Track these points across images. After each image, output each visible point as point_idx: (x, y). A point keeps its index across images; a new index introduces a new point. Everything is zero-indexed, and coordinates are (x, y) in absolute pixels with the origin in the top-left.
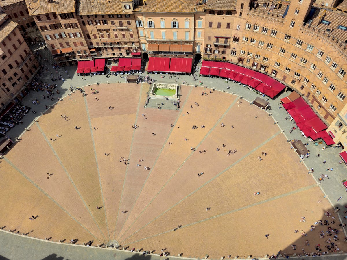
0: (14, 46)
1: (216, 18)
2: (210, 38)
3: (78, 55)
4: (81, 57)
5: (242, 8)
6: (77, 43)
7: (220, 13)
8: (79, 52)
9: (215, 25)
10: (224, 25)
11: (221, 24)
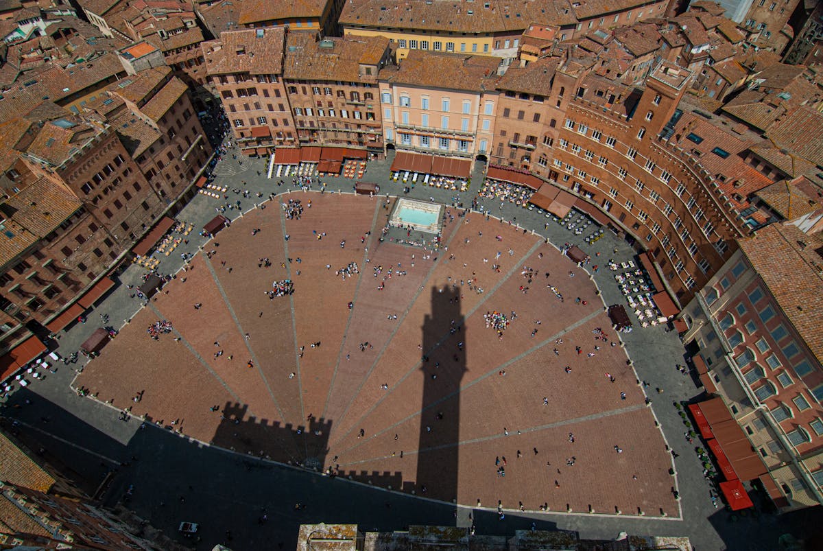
0: (178, 122)
1: (516, 104)
2: (503, 133)
3: (277, 139)
4: (281, 143)
5: (562, 94)
6: (278, 121)
7: (525, 96)
8: (279, 135)
9: (514, 114)
10: (529, 116)
11: (525, 114)
